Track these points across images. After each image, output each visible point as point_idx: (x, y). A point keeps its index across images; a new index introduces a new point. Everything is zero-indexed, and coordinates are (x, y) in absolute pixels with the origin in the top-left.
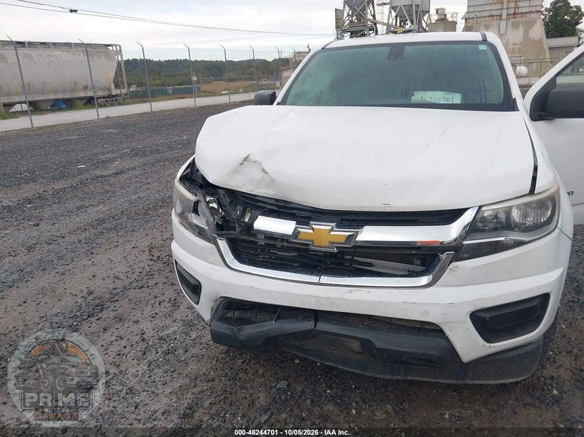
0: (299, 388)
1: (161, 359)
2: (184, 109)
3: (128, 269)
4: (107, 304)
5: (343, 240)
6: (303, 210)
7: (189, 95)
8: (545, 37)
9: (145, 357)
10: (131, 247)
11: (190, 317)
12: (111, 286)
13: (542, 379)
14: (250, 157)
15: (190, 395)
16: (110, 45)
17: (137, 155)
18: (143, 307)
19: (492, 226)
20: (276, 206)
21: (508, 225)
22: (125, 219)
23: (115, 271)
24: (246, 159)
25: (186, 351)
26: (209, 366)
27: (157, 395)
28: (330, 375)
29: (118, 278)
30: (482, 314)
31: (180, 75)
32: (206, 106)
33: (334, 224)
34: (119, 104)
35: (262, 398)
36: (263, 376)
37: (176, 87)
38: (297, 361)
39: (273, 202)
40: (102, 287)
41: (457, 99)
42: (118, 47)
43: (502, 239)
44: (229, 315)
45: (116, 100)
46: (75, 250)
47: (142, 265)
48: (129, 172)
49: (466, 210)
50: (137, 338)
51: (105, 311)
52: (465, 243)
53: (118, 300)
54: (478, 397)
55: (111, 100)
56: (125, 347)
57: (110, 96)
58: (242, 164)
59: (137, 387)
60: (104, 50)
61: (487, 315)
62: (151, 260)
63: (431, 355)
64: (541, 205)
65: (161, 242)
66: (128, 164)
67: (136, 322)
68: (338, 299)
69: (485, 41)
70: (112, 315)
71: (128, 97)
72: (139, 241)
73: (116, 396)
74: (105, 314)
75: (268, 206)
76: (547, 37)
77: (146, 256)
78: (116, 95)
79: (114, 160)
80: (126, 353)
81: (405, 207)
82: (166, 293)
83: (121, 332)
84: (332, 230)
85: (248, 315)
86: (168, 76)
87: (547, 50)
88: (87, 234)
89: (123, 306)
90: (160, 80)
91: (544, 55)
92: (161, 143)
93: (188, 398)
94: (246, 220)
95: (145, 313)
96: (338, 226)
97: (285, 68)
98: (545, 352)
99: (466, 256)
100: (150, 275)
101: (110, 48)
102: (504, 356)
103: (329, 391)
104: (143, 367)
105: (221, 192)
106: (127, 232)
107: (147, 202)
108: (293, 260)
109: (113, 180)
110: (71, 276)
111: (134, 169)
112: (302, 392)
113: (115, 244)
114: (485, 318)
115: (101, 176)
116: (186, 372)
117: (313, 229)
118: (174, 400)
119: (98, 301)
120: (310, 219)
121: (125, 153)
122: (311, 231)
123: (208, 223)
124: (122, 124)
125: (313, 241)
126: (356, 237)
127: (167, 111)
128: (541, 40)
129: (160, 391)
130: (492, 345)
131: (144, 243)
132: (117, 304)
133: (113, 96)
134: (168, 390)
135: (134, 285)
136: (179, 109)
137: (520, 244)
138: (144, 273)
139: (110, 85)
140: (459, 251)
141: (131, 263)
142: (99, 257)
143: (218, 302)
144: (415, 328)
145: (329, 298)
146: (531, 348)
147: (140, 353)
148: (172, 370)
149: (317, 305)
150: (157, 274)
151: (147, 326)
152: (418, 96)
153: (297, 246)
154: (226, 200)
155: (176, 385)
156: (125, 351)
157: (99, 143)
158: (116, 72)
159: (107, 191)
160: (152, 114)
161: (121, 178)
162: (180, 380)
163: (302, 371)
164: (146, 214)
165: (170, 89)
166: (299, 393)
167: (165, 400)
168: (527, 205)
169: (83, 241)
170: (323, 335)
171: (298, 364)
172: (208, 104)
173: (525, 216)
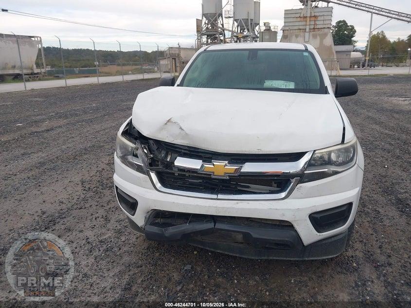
0: (199, 269)
1: (103, 255)
2: (90, 85)
3: (68, 196)
4: (58, 220)
5: (233, 172)
6: (207, 153)
7: (94, 75)
8: (333, 44)
9: (91, 253)
10: (68, 181)
11: (119, 227)
12: (59, 208)
13: (347, 257)
14: (172, 120)
15: (127, 277)
16: (33, 37)
17: (60, 117)
18: (83, 222)
19: (319, 162)
20: (189, 151)
21: (329, 162)
22: (60, 162)
23: (59, 198)
24: (169, 121)
25: (120, 249)
26: (137, 258)
27: (104, 277)
28: (218, 260)
29: (62, 203)
30: (316, 216)
31: (83, 60)
32: (106, 83)
33: (227, 162)
34: (40, 80)
35: (176, 276)
36: (174, 262)
37: (81, 69)
38: (195, 253)
39: (187, 148)
40: (52, 209)
41: (292, 85)
42: (39, 38)
43: (326, 170)
44: (157, 221)
45: (37, 77)
46: (26, 184)
47: (78, 193)
48: (57, 129)
49: (306, 152)
50: (84, 242)
51: (57, 225)
52: (306, 172)
53: (65, 217)
54: (310, 269)
55: (33, 76)
56: (76, 248)
57: (32, 74)
58: (165, 124)
59: (89, 273)
60: (28, 40)
61: (318, 216)
62: (84, 190)
63: (287, 241)
64: (347, 150)
65: (89, 178)
66: (54, 123)
67: (81, 231)
68: (230, 208)
69: (306, 50)
70: (63, 227)
71: (47, 75)
72: (73, 178)
73: (75, 279)
74: (57, 227)
75: (183, 151)
76: (335, 45)
77: (80, 188)
78: (38, 73)
79: (43, 121)
80: (78, 252)
81: (270, 151)
82: (99, 211)
83: (72, 238)
84: (226, 165)
85: (169, 221)
86: (74, 60)
87: (335, 53)
88: (33, 173)
89: (69, 221)
90: (69, 63)
91: (333, 56)
92: (77, 109)
93: (126, 279)
94: (168, 160)
95: (86, 225)
96: (229, 163)
97: (161, 58)
98: (348, 240)
99: (307, 180)
100: (85, 200)
101: (33, 39)
102: (327, 241)
103: (218, 270)
104: (91, 260)
105: (151, 142)
106: (63, 171)
107: (74, 151)
108: (200, 185)
109: (46, 135)
110: (27, 202)
111: (60, 127)
112: (202, 271)
113: (56, 179)
114: (317, 218)
115: (36, 132)
116: (121, 262)
117: (214, 165)
118: (117, 280)
119: (51, 218)
120: (211, 159)
121: (52, 115)
122: (213, 166)
123: (143, 162)
124: (45, 94)
125: (213, 172)
126: (241, 170)
127: (77, 86)
128: (331, 46)
129: (106, 275)
130: (321, 234)
131: (77, 179)
132: (65, 220)
133: (35, 74)
134: (111, 274)
135: (75, 207)
136: (86, 85)
137: (336, 173)
138: (81, 199)
139: (33, 65)
140: (302, 177)
141: (70, 192)
142: (46, 188)
143: (150, 213)
144: (275, 225)
145: (224, 208)
146: (341, 236)
147: (87, 251)
148: (112, 261)
149: (216, 212)
150: (90, 199)
151: (89, 233)
152: (268, 84)
153: (203, 176)
154: (155, 147)
155: (116, 270)
156: (77, 250)
157: (30, 108)
158: (37, 56)
159: (43, 143)
160: (67, 88)
161: (52, 133)
162: (119, 268)
163: (200, 258)
164: (75, 158)
165: (76, 70)
166: (200, 272)
167: (110, 280)
168: (339, 150)
169: (31, 178)
170: (219, 231)
171: (196, 254)
172: (108, 82)
173: (338, 157)
